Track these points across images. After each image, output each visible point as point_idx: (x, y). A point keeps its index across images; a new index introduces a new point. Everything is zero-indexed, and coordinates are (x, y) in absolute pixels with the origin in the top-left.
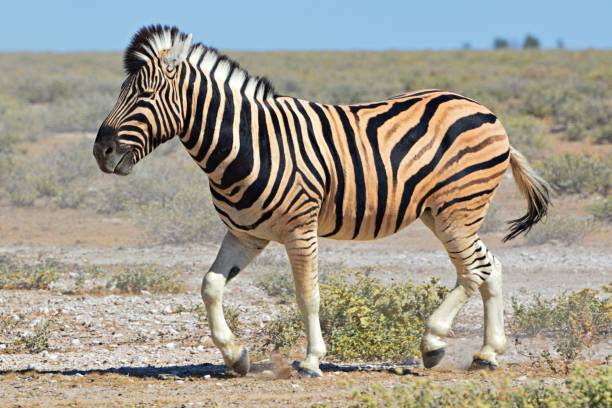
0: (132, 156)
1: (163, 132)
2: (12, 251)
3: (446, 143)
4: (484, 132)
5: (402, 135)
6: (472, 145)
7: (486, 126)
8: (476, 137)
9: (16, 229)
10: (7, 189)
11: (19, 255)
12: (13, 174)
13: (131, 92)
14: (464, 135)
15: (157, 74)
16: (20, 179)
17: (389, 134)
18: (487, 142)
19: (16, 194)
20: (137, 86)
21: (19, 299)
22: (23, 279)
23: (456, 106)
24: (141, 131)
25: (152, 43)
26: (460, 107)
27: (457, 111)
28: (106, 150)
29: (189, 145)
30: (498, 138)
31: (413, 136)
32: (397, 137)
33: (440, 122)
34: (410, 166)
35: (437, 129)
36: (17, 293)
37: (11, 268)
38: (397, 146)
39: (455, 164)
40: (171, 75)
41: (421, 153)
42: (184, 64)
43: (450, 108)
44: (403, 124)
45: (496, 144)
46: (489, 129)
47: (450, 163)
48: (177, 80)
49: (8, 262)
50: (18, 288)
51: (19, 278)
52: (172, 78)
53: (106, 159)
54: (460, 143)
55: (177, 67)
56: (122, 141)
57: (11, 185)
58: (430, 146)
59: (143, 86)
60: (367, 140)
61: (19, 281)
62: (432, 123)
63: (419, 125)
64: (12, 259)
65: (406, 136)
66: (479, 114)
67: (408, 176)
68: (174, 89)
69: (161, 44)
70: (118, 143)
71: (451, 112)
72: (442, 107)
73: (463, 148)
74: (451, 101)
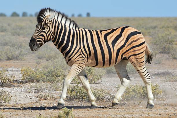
0: (39, 46)
1: (48, 39)
2: (173, 71)
3: (127, 39)
4: (137, 36)
5: (115, 38)
6: (135, 40)
7: (138, 35)
8: (136, 38)
9: (174, 65)
10: (172, 54)
11: (175, 72)
12: (173, 50)
13: (39, 28)
14: (132, 37)
15: (47, 23)
16: (175, 52)
17: (111, 37)
18: (138, 39)
19: (174, 56)
20: (41, 26)
21: (175, 84)
22: (176, 79)
23: (130, 29)
24: (42, 39)
25: (44, 14)
26: (131, 29)
27: (130, 30)
28: (33, 45)
29: (54, 41)
30: (141, 38)
31: (118, 37)
32: (113, 38)
33: (125, 34)
34: (118, 45)
35: (125, 36)
36: (174, 83)
37: (172, 76)
38: (113, 40)
39: (130, 45)
40: (50, 23)
41: (121, 42)
42: (53, 20)
43: (128, 30)
44: (114, 35)
45: (141, 40)
46: (139, 36)
47: (129, 45)
48: (52, 24)
49: (172, 74)
50: (174, 81)
51: (174, 78)
52: (51, 24)
53: (33, 47)
54: (131, 39)
55: (52, 21)
56: (37, 42)
57: (172, 53)
58: (123, 40)
59: (43, 26)
60: (104, 40)
61: (175, 79)
62: (123, 34)
63: (119, 34)
64: (173, 73)
65: (116, 38)
66: (136, 31)
67: (117, 48)
68: (51, 27)
69: (47, 14)
70: (36, 43)
71: (128, 31)
72: (126, 29)
73: (132, 41)
74: (128, 28)
